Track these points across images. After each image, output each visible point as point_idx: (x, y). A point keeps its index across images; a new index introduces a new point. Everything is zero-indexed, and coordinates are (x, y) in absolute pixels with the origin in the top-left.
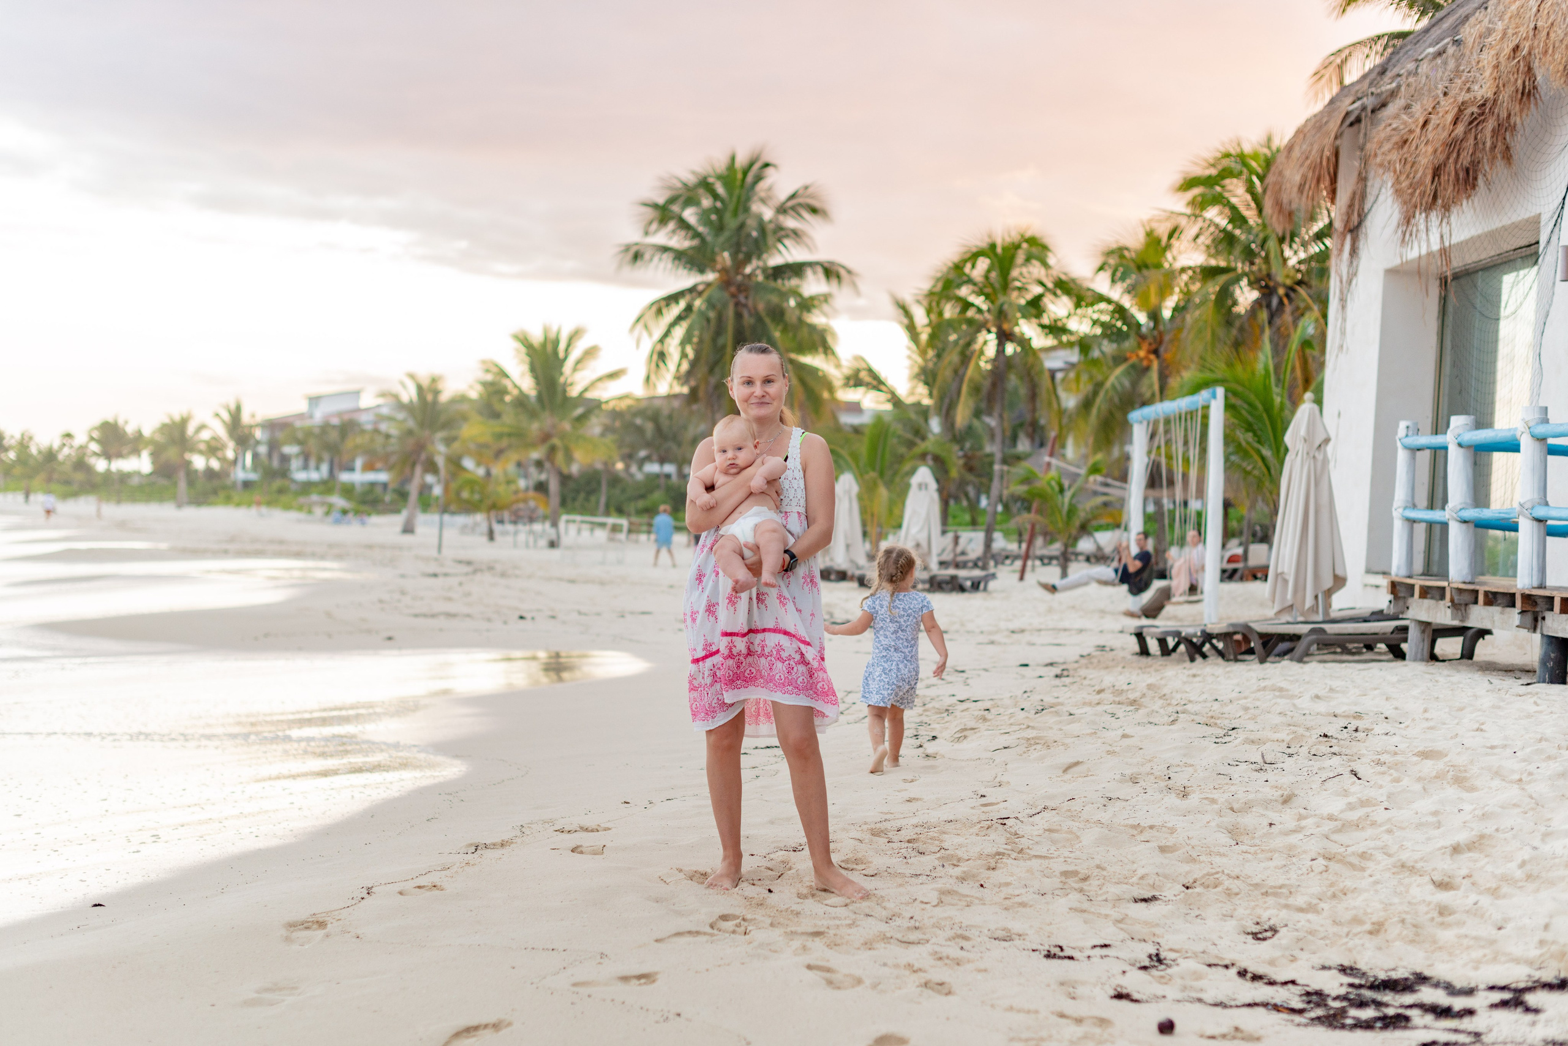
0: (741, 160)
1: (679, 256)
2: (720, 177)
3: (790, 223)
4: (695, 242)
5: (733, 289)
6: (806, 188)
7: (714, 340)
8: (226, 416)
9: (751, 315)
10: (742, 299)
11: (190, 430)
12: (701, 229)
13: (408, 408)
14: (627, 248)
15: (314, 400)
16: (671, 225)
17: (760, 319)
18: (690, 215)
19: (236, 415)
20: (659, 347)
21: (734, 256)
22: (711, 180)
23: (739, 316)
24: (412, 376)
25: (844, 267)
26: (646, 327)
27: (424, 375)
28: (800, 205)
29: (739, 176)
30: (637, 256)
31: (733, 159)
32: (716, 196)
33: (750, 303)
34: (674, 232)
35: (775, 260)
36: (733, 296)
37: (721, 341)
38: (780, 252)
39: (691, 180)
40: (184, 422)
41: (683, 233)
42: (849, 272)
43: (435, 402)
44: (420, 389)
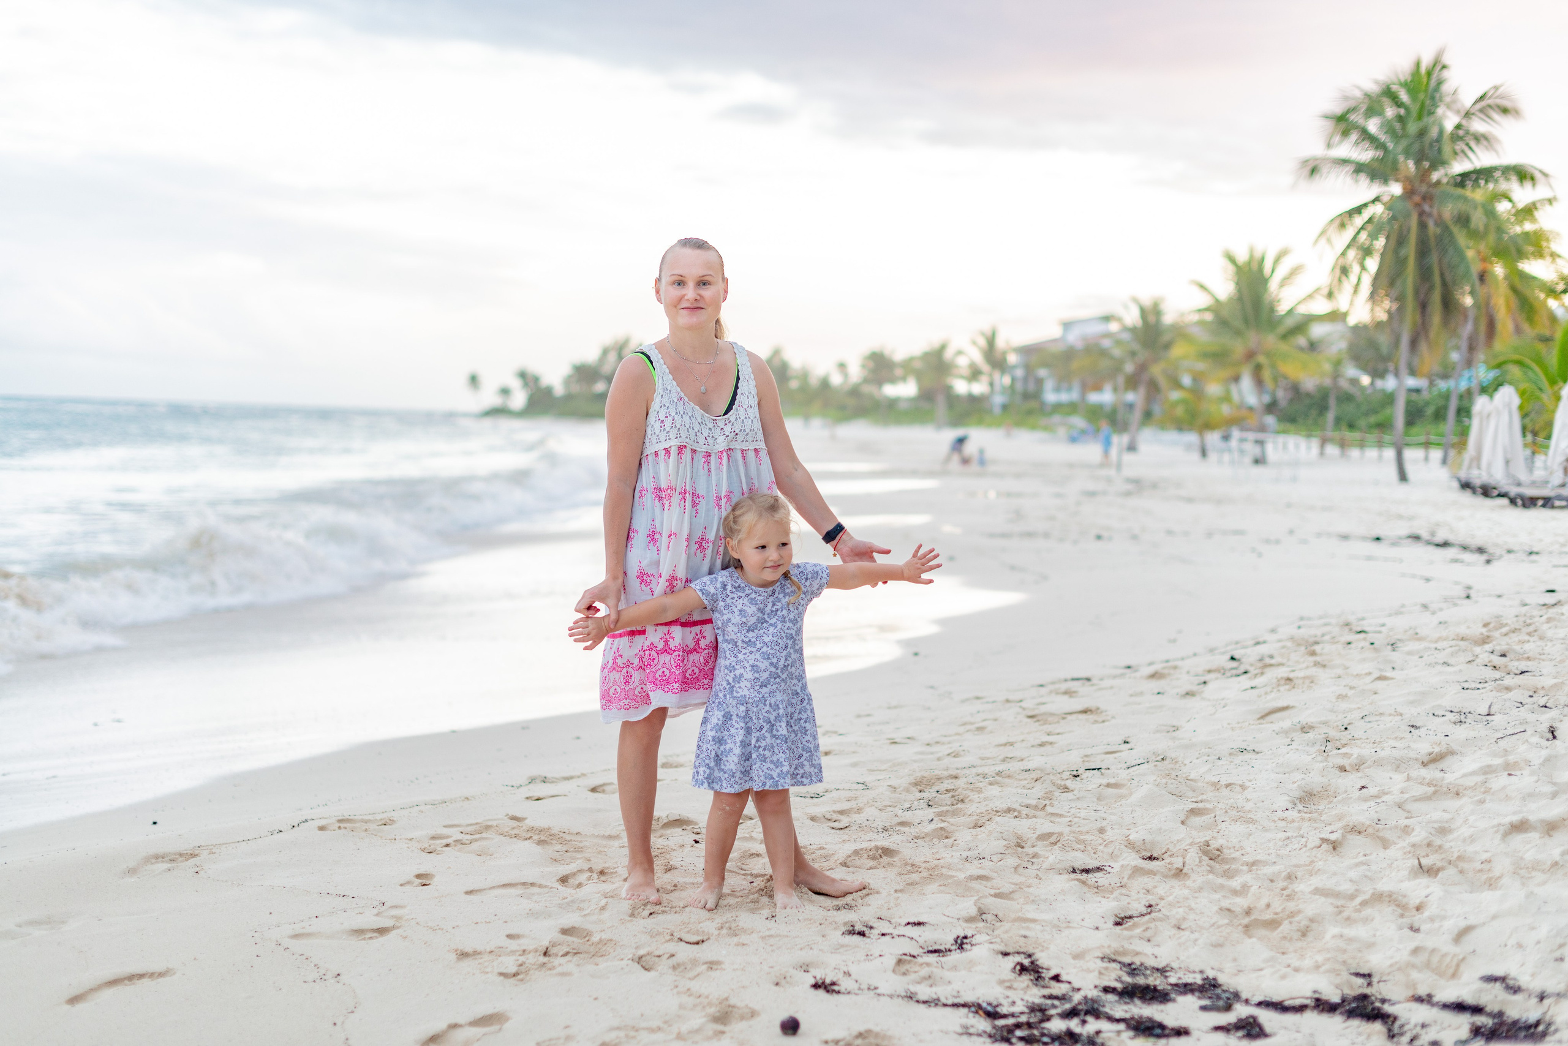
0: (1426, 62)
1: (1359, 168)
2: (1405, 85)
3: (1478, 126)
4: (1379, 154)
5: (1417, 199)
6: (1496, 88)
7: (1396, 252)
8: (982, 342)
9: (1437, 224)
10: (1426, 208)
11: (948, 354)
12: (1383, 137)
13: (1133, 330)
14: (1305, 162)
15: (1067, 325)
16: (1354, 136)
17: (1446, 228)
18: (1373, 126)
19: (991, 341)
20: (1341, 261)
21: (1418, 162)
22: (1394, 88)
23: (1423, 226)
24: (1135, 300)
25: (1536, 169)
26: (1329, 241)
27: (1147, 300)
28: (1490, 106)
29: (1425, 80)
30: (1314, 171)
31: (1418, 65)
32: (1398, 103)
33: (1435, 212)
34: (1357, 143)
35: (1459, 167)
36: (1417, 205)
37: (1403, 252)
38: (1468, 157)
39: (1372, 88)
40: (943, 348)
41: (1366, 144)
42: (1545, 175)
43: (1158, 322)
44: (1143, 312)
